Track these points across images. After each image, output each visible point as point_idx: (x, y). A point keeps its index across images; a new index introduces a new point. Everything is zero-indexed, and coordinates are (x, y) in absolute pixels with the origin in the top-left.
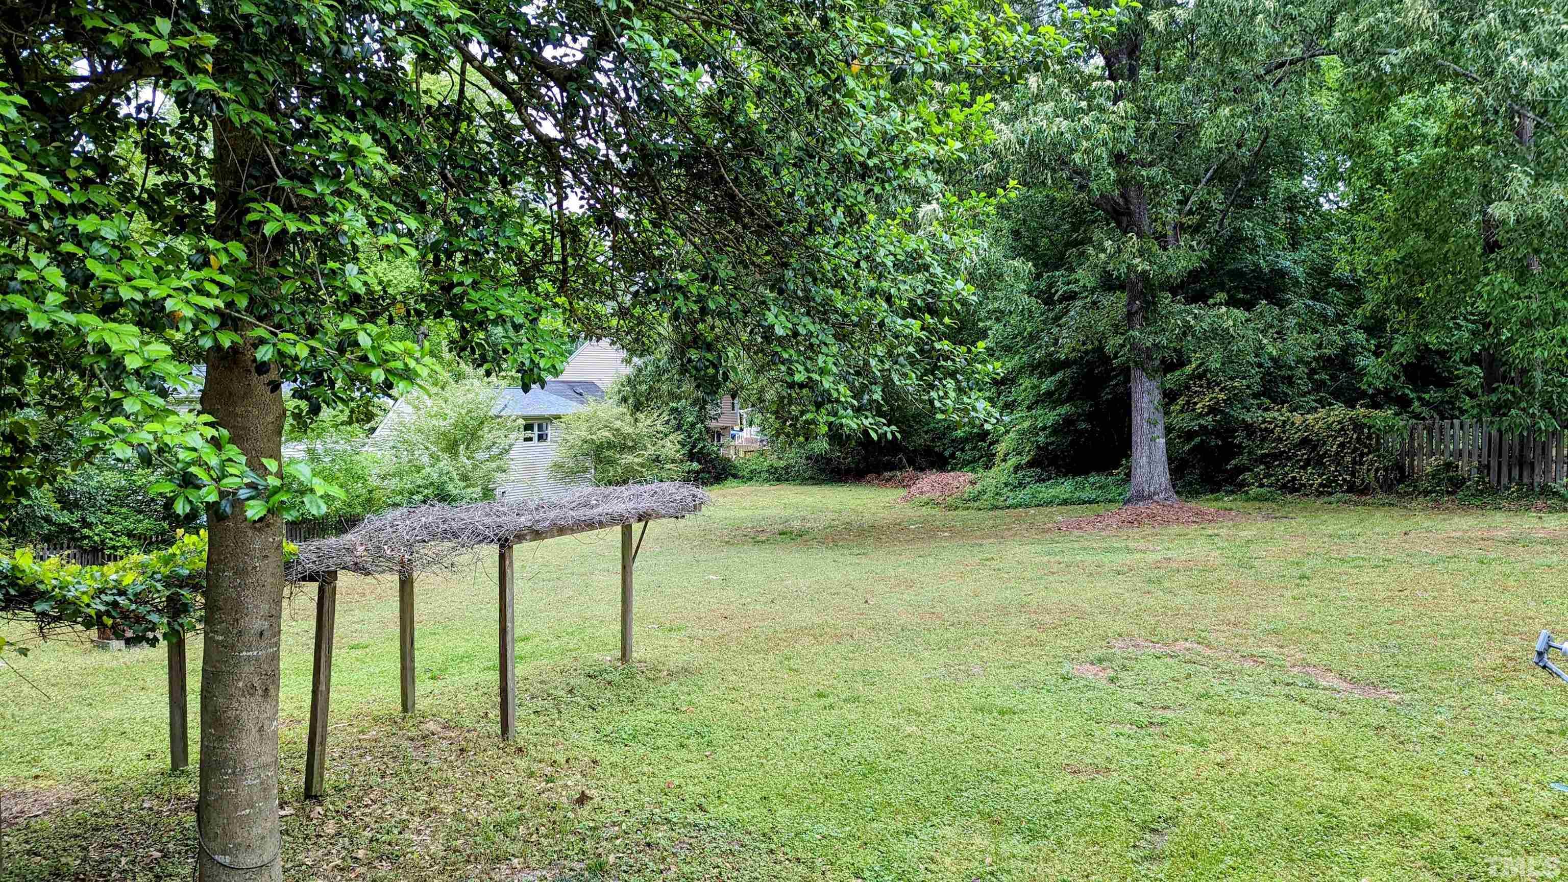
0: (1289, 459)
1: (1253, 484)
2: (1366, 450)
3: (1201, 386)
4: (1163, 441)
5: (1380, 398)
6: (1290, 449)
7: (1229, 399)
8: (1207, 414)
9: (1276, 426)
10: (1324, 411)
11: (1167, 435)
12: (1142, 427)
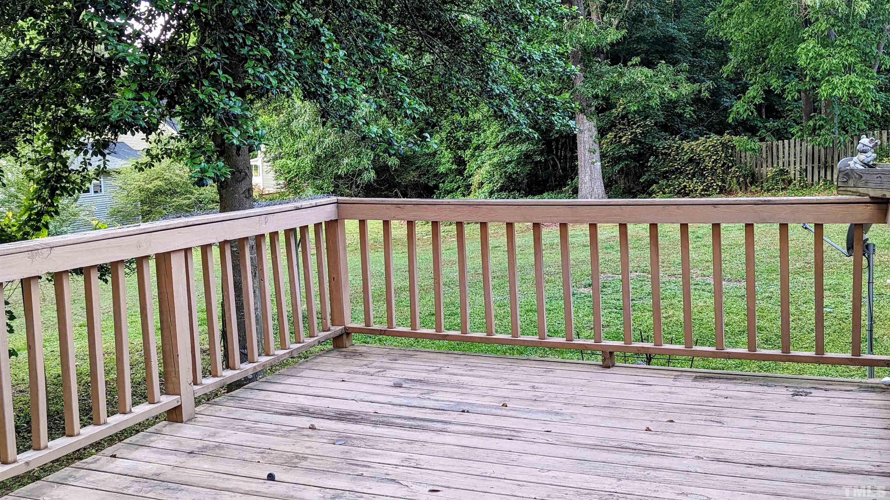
0: (681, 173)
1: (659, 192)
2: (730, 164)
3: (624, 124)
4: (599, 164)
5: (740, 128)
6: (682, 167)
7: (643, 133)
8: (630, 144)
9: (672, 151)
10: (703, 138)
11: (601, 160)
12: (585, 155)
